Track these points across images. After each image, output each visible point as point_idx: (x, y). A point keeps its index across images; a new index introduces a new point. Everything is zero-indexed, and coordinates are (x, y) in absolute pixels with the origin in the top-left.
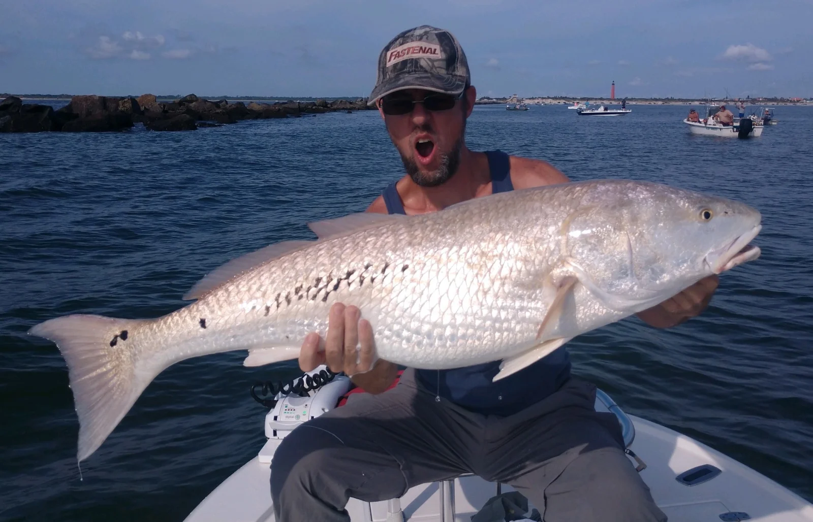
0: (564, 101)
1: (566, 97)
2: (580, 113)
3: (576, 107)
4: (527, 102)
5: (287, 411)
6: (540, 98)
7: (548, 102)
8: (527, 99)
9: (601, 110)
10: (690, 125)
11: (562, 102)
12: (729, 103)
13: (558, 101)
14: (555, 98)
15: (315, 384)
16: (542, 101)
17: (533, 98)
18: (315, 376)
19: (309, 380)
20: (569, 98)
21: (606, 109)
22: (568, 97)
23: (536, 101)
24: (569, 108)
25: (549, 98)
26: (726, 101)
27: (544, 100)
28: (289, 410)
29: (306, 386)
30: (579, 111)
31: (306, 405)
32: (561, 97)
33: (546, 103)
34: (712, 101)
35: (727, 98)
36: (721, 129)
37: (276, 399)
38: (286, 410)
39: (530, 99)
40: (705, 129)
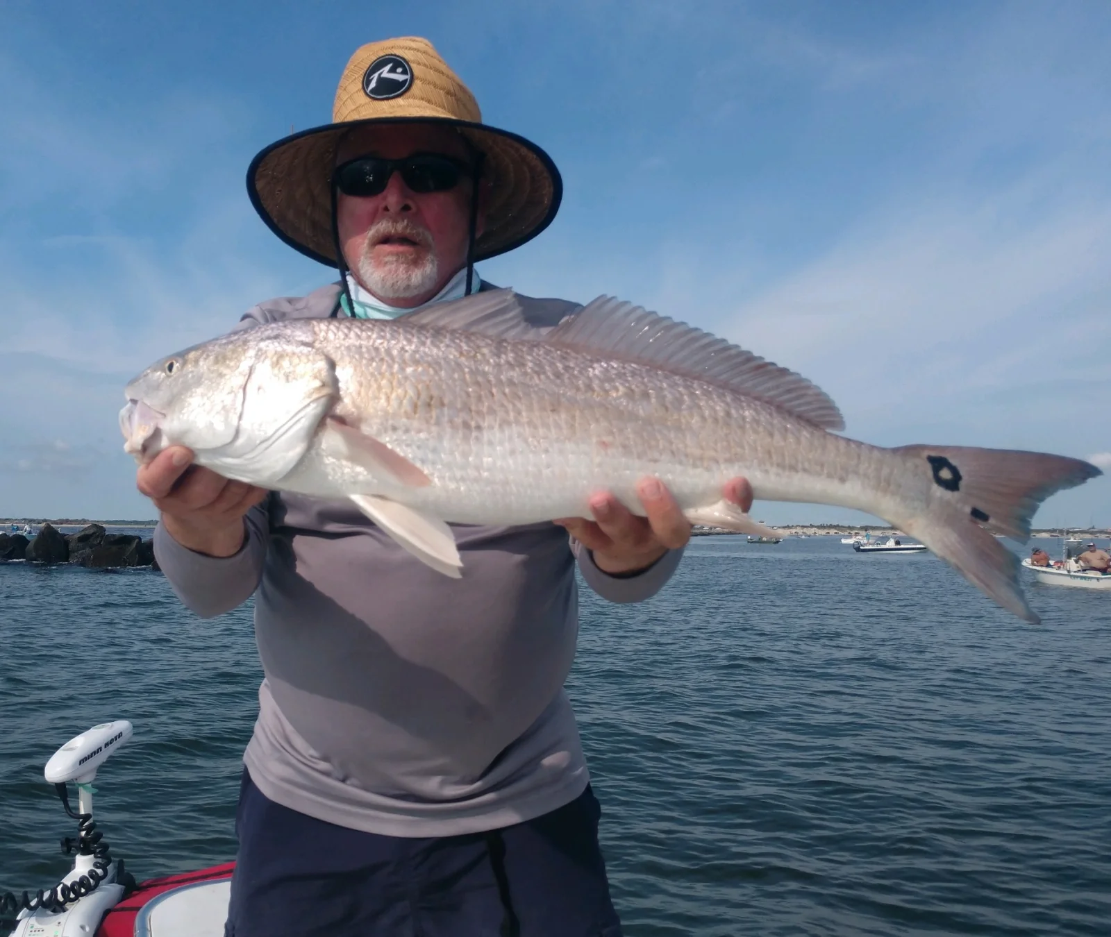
0: (836, 531)
1: (838, 526)
2: (858, 549)
3: (851, 541)
4: (781, 531)
5: (33, 933)
6: (799, 526)
7: (811, 531)
8: (779, 528)
9: (891, 544)
10: (1038, 571)
11: (832, 532)
12: (1098, 535)
13: (827, 531)
14: (821, 527)
15: (72, 896)
16: (802, 531)
17: (788, 527)
18: (73, 884)
19: (66, 890)
20: (842, 527)
21: (897, 543)
22: (840, 525)
23: (794, 531)
24: (844, 541)
25: (812, 526)
26: (1092, 533)
27: (805, 530)
28: (35, 931)
29: (60, 898)
30: (856, 546)
31: (59, 923)
32: (831, 525)
33: (808, 533)
34: (1068, 532)
35: (1093, 528)
36: (1098, 579)
37: (18, 918)
38: (31, 931)
39: (784, 527)
40: (1069, 578)
